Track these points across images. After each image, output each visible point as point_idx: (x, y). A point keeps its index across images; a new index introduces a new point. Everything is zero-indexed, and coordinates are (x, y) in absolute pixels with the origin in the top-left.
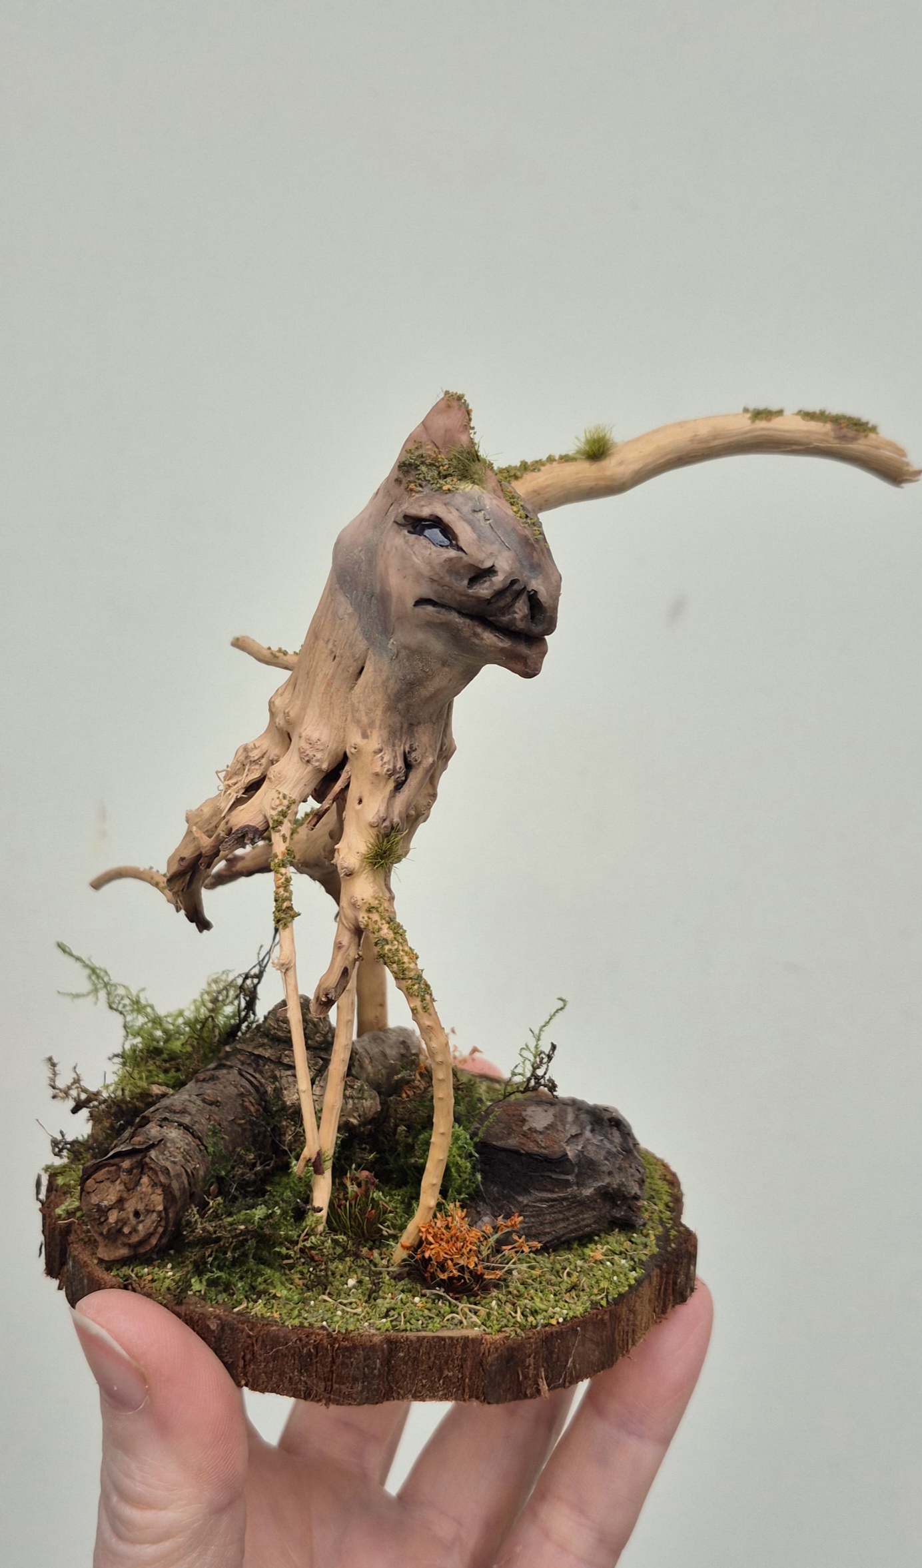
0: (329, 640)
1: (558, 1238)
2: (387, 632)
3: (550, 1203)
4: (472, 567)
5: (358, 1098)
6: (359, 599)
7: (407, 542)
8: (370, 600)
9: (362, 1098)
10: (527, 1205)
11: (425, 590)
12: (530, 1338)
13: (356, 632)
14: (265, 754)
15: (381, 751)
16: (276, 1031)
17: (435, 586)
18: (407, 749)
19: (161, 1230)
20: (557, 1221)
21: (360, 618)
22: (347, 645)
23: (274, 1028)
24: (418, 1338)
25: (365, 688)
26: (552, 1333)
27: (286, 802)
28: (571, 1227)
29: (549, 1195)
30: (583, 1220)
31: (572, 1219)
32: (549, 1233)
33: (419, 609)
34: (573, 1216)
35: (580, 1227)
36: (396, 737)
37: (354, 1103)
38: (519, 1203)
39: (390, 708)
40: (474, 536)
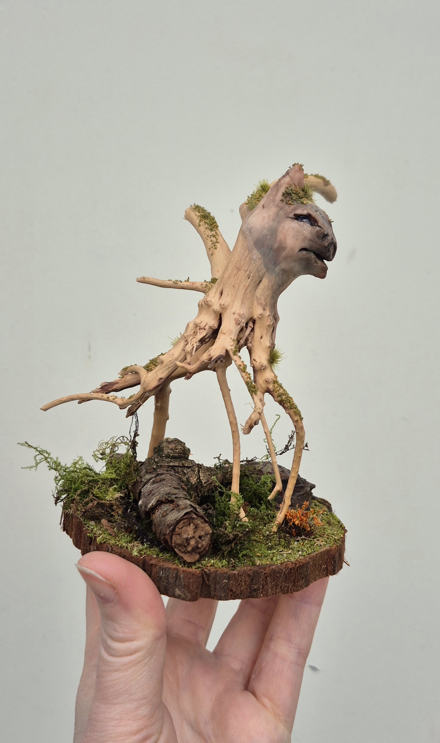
0: (247, 270)
2: (276, 264)
4: (322, 233)
6: (265, 251)
7: (300, 225)
8: (269, 251)
11: (305, 245)
13: (262, 266)
14: (207, 324)
16: (173, 454)
17: (311, 243)
18: (274, 314)
21: (264, 259)
22: (257, 271)
23: (172, 453)
25: (264, 289)
33: (300, 253)
36: (272, 309)
39: (272, 297)
40: (322, 221)
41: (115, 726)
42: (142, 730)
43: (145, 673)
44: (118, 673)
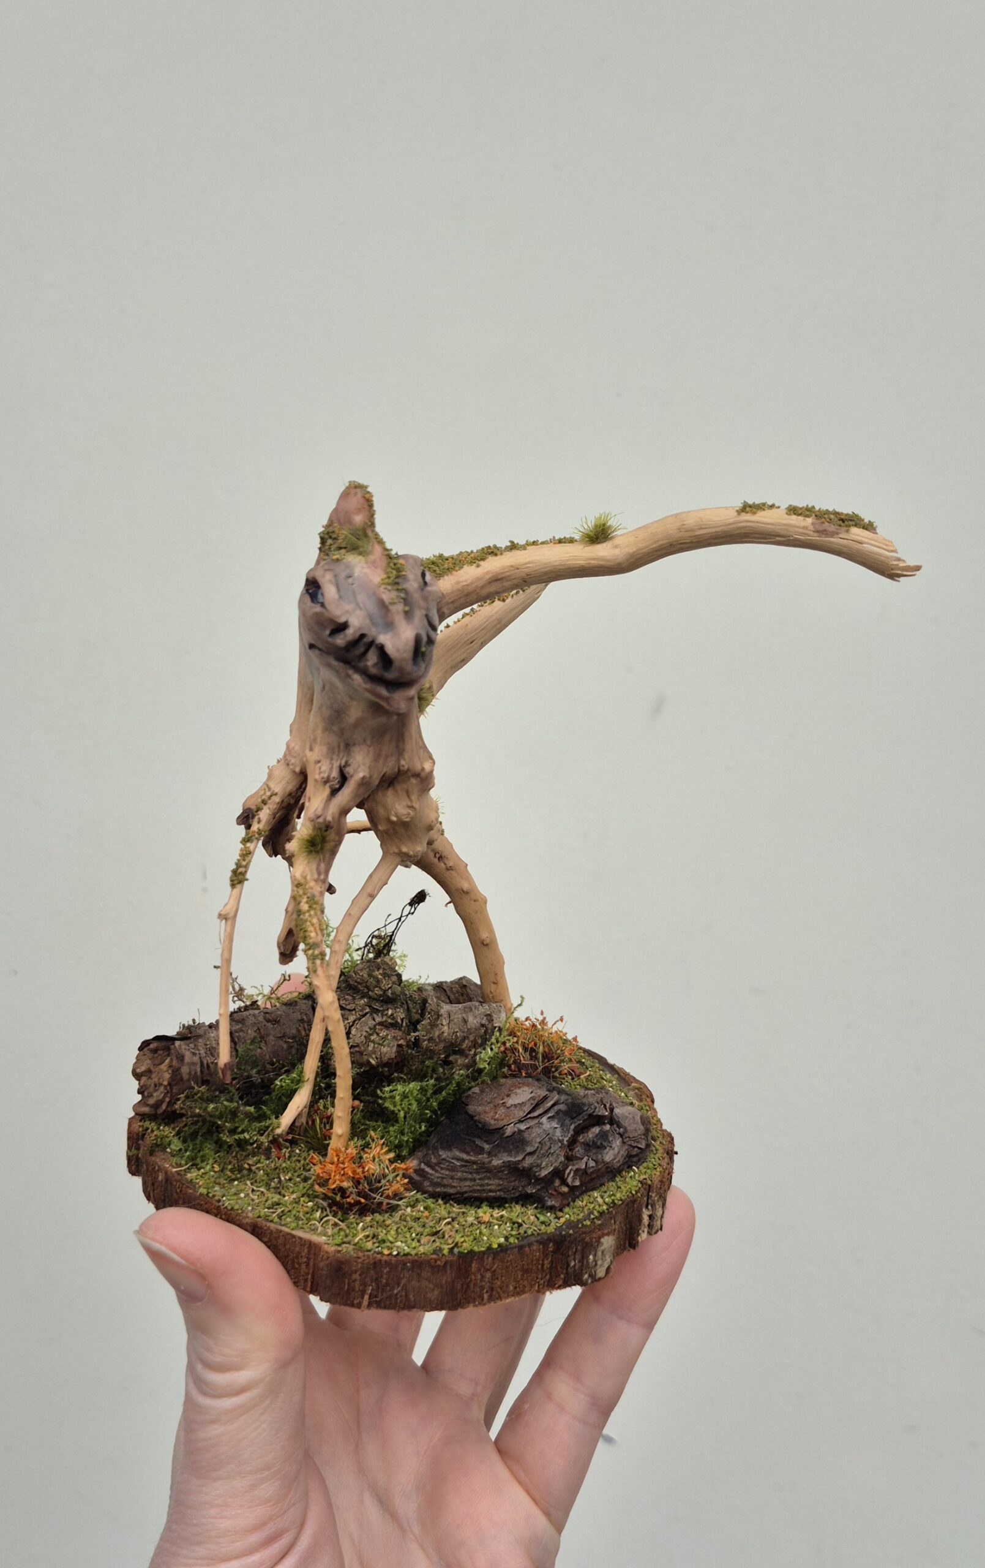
1: (463, 1193)
3: (463, 1163)
4: (332, 621)
5: (379, 1044)
9: (381, 1045)
10: (444, 1159)
12: (359, 1258)
15: (319, 762)
18: (343, 763)
19: (167, 1099)
20: (466, 1179)
24: (277, 1230)
26: (380, 1260)
27: (268, 793)
28: (475, 1188)
29: (465, 1156)
30: (488, 1185)
31: (478, 1181)
32: (455, 1187)
33: (312, 652)
34: (480, 1179)
35: (484, 1190)
36: (334, 753)
37: (374, 1047)
38: (440, 1156)
39: (327, 729)
40: (337, 596)
41: (215, 1518)
42: (264, 1524)
43: (264, 1426)
44: (215, 1426)
